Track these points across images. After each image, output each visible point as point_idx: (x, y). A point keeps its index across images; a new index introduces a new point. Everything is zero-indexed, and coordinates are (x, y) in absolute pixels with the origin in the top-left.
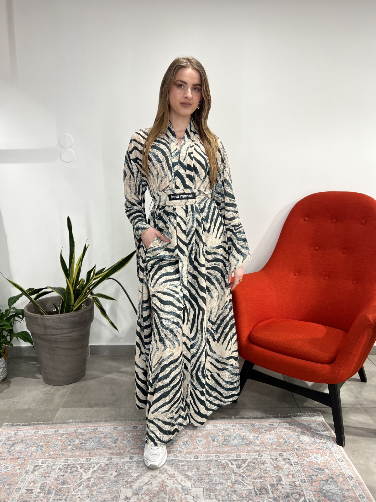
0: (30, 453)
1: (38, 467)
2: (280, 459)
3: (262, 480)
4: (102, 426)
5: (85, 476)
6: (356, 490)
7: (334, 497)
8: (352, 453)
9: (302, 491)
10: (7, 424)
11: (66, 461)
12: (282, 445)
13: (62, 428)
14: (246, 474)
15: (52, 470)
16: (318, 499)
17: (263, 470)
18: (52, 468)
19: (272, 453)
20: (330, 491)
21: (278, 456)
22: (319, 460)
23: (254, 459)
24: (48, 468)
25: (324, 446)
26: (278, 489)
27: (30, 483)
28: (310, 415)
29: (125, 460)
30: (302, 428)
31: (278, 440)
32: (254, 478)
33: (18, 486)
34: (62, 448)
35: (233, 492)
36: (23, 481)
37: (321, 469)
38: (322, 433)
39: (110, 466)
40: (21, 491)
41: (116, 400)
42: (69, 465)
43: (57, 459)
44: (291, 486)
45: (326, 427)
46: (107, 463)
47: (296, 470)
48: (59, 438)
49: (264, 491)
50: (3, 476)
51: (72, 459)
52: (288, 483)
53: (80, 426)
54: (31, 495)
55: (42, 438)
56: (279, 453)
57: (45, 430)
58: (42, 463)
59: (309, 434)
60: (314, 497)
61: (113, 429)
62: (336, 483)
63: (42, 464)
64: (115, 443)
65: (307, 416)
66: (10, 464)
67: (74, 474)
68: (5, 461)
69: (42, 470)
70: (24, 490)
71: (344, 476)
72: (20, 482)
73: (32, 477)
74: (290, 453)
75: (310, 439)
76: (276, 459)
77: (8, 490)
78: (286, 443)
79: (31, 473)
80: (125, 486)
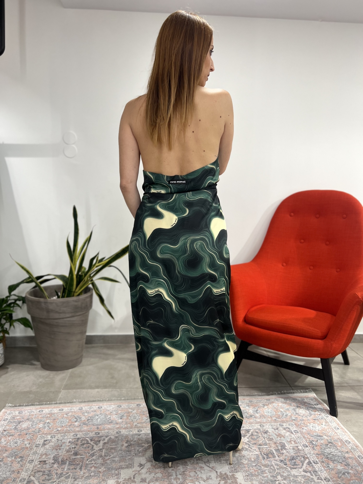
0: (37, 429)
1: (48, 442)
2: (281, 428)
3: (267, 446)
4: (106, 405)
5: (96, 448)
6: (355, 452)
7: (336, 459)
8: (345, 422)
9: (306, 455)
10: (10, 405)
11: (75, 435)
12: (281, 417)
13: (66, 407)
14: (251, 443)
15: (63, 443)
16: (322, 461)
17: (266, 438)
19: (273, 424)
20: (332, 453)
21: (278, 426)
22: (317, 428)
23: (257, 429)
24: (58, 441)
25: (320, 417)
26: (283, 453)
27: (42, 455)
28: (302, 392)
29: (134, 433)
30: (297, 402)
31: (276, 413)
32: (260, 445)
33: (30, 458)
34: (69, 424)
35: (242, 457)
36: (34, 454)
37: (320, 436)
38: (315, 406)
39: (120, 438)
40: (34, 463)
41: (117, 383)
42: (78, 439)
43: (66, 434)
44: (295, 450)
45: (319, 401)
46: (116, 436)
47: (297, 437)
48: (65, 416)
49: (270, 455)
50: (13, 450)
51: (81, 433)
52: (292, 448)
53: (84, 405)
54: (45, 465)
55: (48, 416)
56: (279, 423)
57: (49, 409)
58: (51, 437)
59: (304, 407)
60: (318, 459)
61: (118, 407)
62: (336, 447)
63: (51, 439)
64: (121, 419)
65: (299, 393)
66: (19, 440)
67: (85, 446)
68: (13, 437)
69: (53, 444)
70: (36, 461)
71: (341, 441)
72: (32, 455)
73: (44, 450)
74: (289, 423)
75: (306, 412)
76: (277, 429)
77: (21, 463)
78: (284, 415)
79: (41, 447)
80: (138, 455)
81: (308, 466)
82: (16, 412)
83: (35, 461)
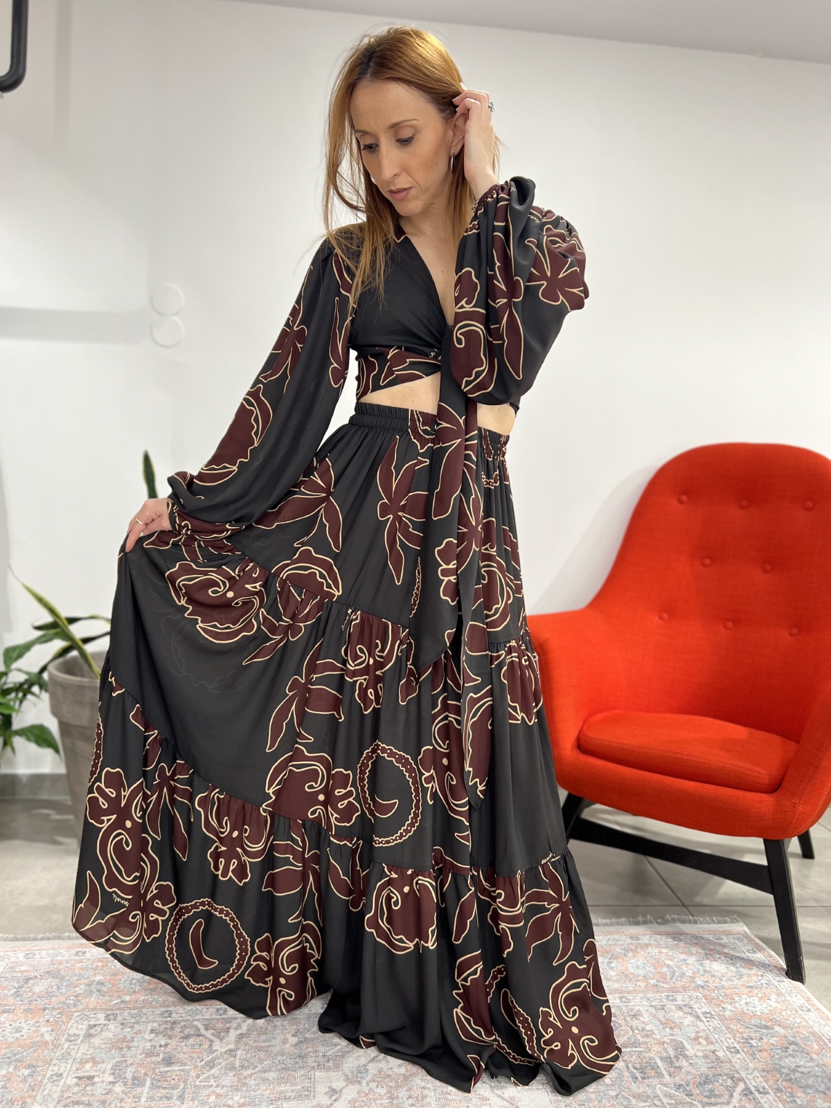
0: (71, 998)
1: (98, 1029)
2: (671, 1006)
3: (641, 1049)
5: (219, 1047)
7: (811, 1082)
9: (737, 1071)
11: (166, 1014)
12: (668, 977)
15: (136, 1033)
16: (776, 1087)
17: (638, 1029)
18: (135, 1031)
19: (650, 995)
20: (798, 1069)
21: (665, 1001)
22: (759, 1008)
24: (122, 1029)
25: (762, 981)
26: (680, 1068)
27: (83, 1062)
28: (716, 921)
30: (703, 946)
31: (656, 968)
33: (53, 1070)
34: (151, 987)
36: (64, 1057)
37: (766, 1027)
38: (750, 956)
40: (63, 1080)
42: (175, 1023)
43: (144, 1011)
44: (708, 1060)
45: (756, 943)
47: (711, 1028)
49: (650, 1072)
50: (11, 1049)
52: (700, 1054)
54: (92, 1088)
55: (97, 966)
56: (667, 994)
58: (107, 1018)
59: (722, 957)
60: (767, 1083)
62: (807, 1054)
63: (106, 1022)
65: (709, 923)
66: (25, 1022)
67: (191, 1041)
68: (12, 1016)
69: (110, 1035)
70: (69, 1078)
71: (818, 1038)
72: (58, 1062)
73: (87, 1051)
74: (690, 994)
75: (727, 967)
76: (663, 1008)
77: (30, 1080)
78: (675, 976)
79: (82, 1041)
80: (324, 1065)
81: (744, 1098)
82: (18, 955)
83: (66, 1079)
